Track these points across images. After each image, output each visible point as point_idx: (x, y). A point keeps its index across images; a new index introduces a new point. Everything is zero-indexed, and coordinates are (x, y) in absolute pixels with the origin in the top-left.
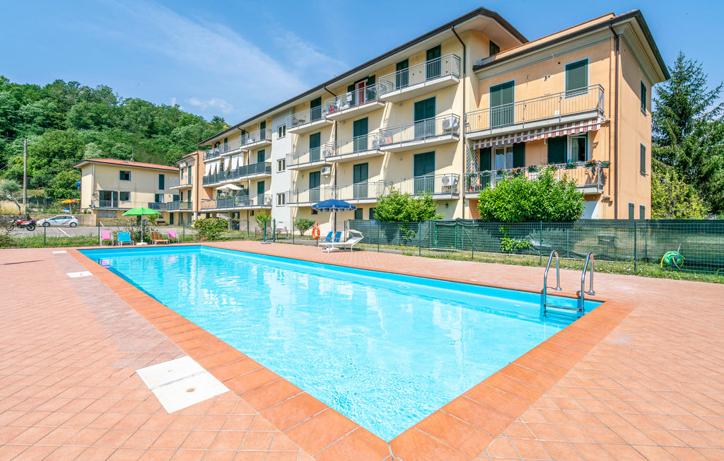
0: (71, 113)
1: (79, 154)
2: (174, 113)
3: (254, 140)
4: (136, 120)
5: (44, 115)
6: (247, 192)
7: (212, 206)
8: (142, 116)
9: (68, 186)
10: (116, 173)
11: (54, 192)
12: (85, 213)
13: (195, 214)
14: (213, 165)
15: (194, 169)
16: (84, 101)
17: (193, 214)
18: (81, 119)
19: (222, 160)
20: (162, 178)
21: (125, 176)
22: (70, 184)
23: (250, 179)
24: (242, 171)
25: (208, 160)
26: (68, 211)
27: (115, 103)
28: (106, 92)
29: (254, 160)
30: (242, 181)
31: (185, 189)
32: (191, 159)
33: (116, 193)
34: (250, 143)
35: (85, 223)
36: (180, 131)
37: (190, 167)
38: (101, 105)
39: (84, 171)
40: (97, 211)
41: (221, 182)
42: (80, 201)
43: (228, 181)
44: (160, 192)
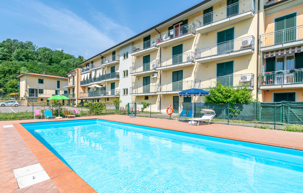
0: (15, 53)
1: (18, 72)
2: (61, 54)
3: (109, 61)
4: (44, 57)
5: (3, 55)
6: (105, 88)
7: (86, 95)
8: (47, 55)
9: (13, 87)
10: (36, 80)
11: (7, 89)
12: (22, 99)
13: (77, 100)
14: (86, 75)
15: (76, 77)
16: (20, 48)
17: (75, 100)
18: (19, 57)
19: (91, 72)
20: (58, 82)
21: (41, 81)
22: (14, 86)
23: (106, 81)
24: (102, 78)
25: (83, 73)
26: (14, 99)
27: (34, 49)
28: (30, 44)
29: (109, 72)
30: (102, 83)
31: (71, 87)
32: (74, 72)
33: (36, 90)
34: (107, 63)
35: (22, 104)
36: (64, 62)
37: (74, 76)
38: (28, 50)
39: (21, 79)
40: (28, 99)
41: (90, 84)
42: (19, 94)
43: (94, 83)
44: (58, 89)
